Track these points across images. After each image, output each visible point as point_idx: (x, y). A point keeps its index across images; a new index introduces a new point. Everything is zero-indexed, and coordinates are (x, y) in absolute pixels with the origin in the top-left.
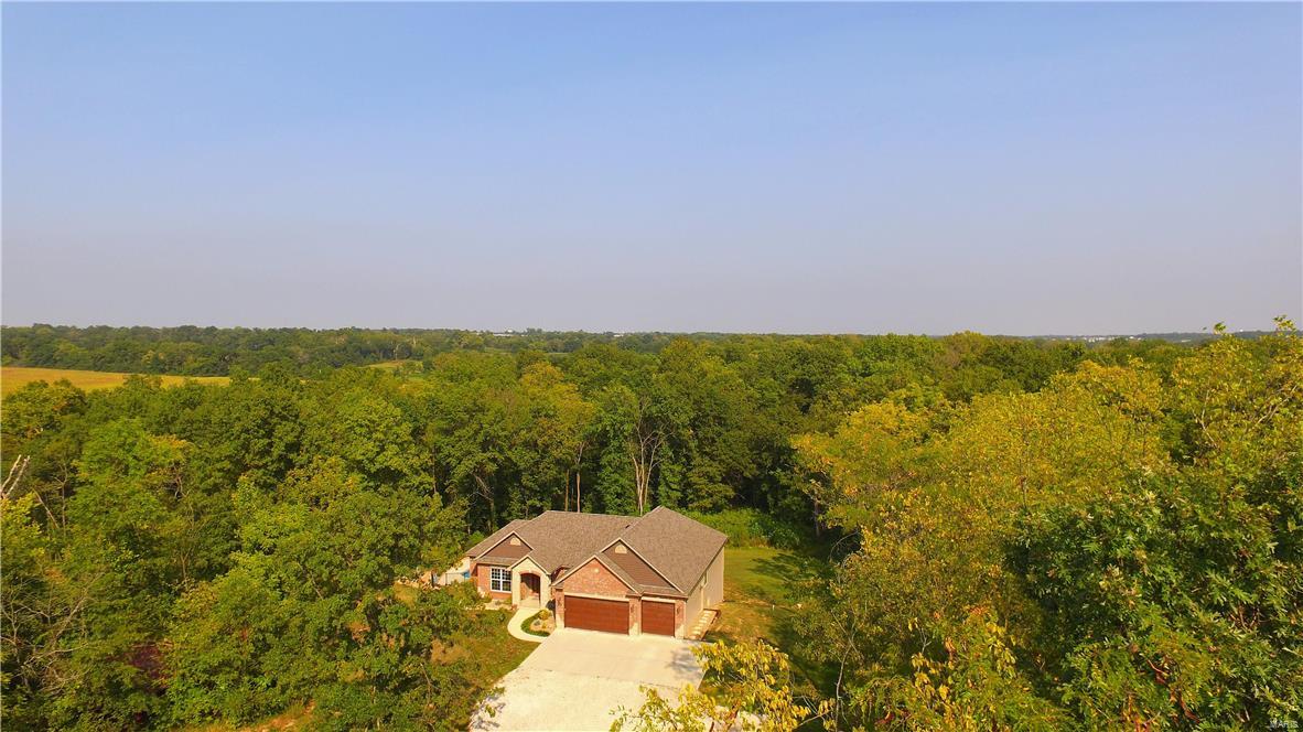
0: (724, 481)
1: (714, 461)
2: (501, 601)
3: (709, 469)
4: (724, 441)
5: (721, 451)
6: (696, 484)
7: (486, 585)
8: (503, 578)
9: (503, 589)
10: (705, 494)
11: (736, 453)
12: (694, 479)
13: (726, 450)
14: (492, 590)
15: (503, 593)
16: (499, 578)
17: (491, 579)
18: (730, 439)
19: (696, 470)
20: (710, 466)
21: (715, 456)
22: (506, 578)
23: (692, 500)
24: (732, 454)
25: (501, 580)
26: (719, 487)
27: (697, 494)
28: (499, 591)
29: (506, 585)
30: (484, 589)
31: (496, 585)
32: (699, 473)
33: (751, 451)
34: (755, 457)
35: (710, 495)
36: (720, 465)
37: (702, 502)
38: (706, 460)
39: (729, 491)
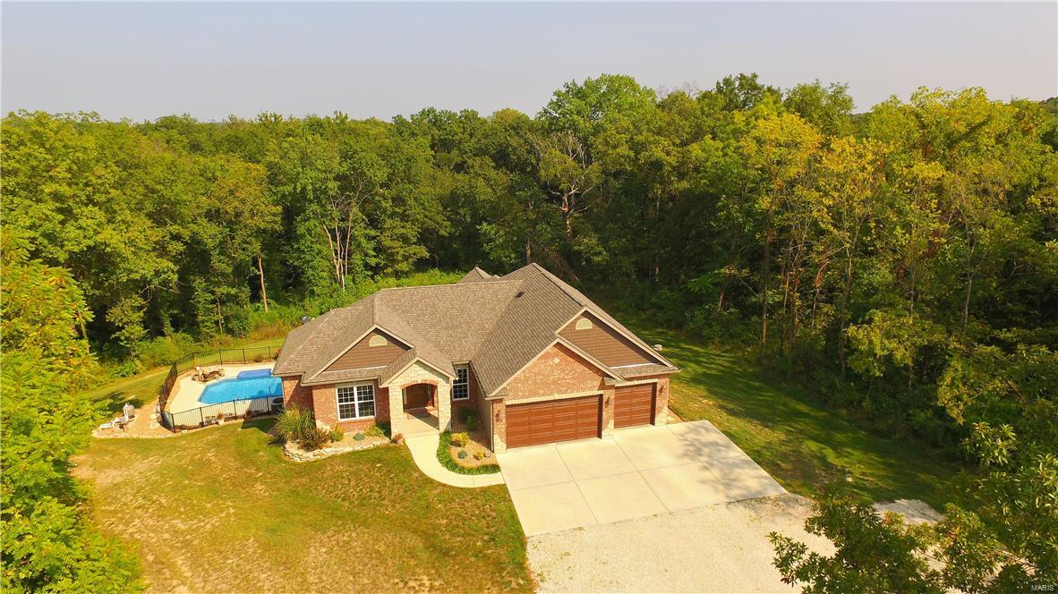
0: (418, 243)
1: (407, 221)
2: (362, 432)
3: (402, 231)
4: (416, 199)
5: (415, 211)
6: (390, 248)
7: (329, 416)
8: (359, 399)
9: (360, 415)
10: (400, 258)
11: (430, 211)
12: (387, 243)
13: (419, 209)
14: (341, 420)
15: (361, 421)
16: (352, 400)
17: (338, 404)
18: (423, 197)
19: (388, 233)
20: (403, 227)
21: (408, 216)
22: (365, 398)
23: (386, 266)
24: (427, 213)
25: (356, 402)
26: (413, 249)
27: (392, 259)
28: (354, 419)
29: (365, 409)
30: (326, 421)
31: (347, 412)
32: (392, 236)
33: (445, 208)
34: (448, 213)
35: (406, 258)
36: (415, 225)
37: (398, 267)
38: (397, 222)
39: (423, 252)
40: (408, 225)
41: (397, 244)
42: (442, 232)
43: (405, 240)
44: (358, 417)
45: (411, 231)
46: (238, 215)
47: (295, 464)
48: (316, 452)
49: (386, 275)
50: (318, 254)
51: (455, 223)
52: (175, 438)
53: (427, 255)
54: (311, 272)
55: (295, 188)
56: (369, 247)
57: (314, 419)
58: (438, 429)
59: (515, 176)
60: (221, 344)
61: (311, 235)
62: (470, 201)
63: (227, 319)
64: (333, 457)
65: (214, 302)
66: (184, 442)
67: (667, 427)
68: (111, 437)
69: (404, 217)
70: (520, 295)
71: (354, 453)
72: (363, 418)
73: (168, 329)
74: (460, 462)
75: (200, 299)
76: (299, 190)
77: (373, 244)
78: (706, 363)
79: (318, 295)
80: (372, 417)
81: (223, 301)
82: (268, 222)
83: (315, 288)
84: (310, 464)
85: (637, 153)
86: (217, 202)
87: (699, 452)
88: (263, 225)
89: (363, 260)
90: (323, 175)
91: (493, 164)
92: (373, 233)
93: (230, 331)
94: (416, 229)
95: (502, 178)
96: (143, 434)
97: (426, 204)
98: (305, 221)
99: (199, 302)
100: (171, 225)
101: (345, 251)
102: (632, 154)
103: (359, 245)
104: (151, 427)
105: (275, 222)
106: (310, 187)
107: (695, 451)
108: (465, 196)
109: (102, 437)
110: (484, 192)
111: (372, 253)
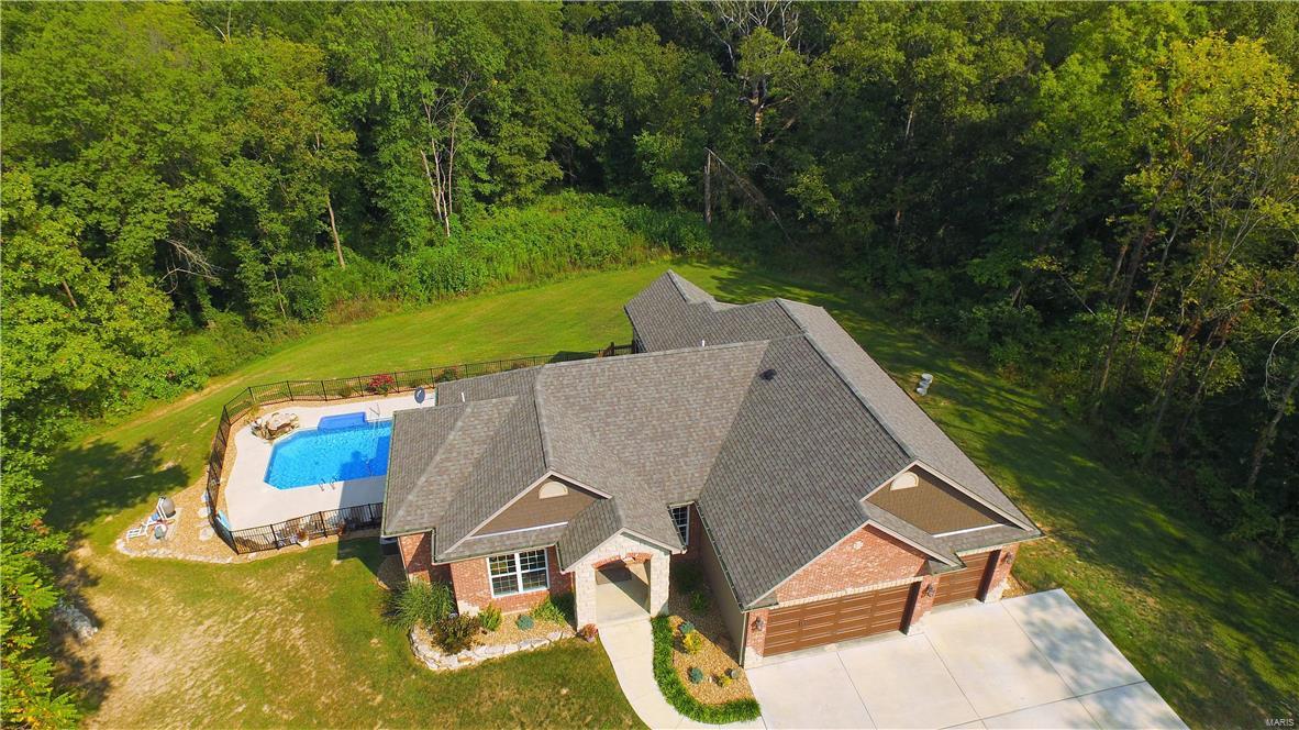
0: (548, 158)
1: (532, 126)
2: (527, 611)
3: (526, 140)
4: (544, 93)
5: (544, 111)
6: (510, 166)
7: (478, 594)
8: (523, 568)
9: (525, 587)
10: (523, 181)
11: (565, 111)
12: (504, 158)
13: (549, 109)
14: (494, 597)
15: (526, 596)
16: (514, 570)
17: (491, 577)
18: (554, 89)
19: (505, 144)
20: (527, 135)
21: (533, 118)
22: (532, 567)
23: (503, 192)
24: (561, 114)
25: (519, 572)
26: (543, 166)
27: (511, 181)
28: (516, 593)
29: (532, 579)
30: (473, 601)
31: (505, 584)
32: (511, 148)
33: (586, 106)
34: (590, 113)
35: (530, 179)
36: (542, 132)
37: (521, 192)
38: (518, 127)
39: (555, 170)
40: (534, 131)
41: (518, 160)
42: (582, 142)
43: (530, 154)
44: (521, 590)
45: (539, 142)
46: (289, 148)
47: (429, 676)
48: (464, 653)
49: (505, 204)
50: (411, 192)
51: (599, 127)
52: (240, 568)
53: (561, 174)
54: (402, 216)
55: (372, 97)
56: (479, 166)
57: (455, 601)
58: (649, 612)
59: (690, 56)
60: (286, 333)
61: (398, 163)
62: (623, 94)
63: (292, 298)
64: (488, 665)
65: (268, 276)
66: (252, 583)
67: (1004, 607)
68: (145, 554)
69: (527, 120)
70: (768, 375)
71: (521, 658)
72: (529, 592)
73: (209, 311)
74: (691, 689)
75: (250, 274)
76: (378, 100)
77: (486, 162)
78: (998, 409)
79: (414, 249)
80: (544, 589)
81: (282, 272)
82: (337, 161)
83: (410, 239)
84: (452, 676)
85: (909, 57)
86: (257, 128)
87: (1053, 652)
88: (330, 165)
89: (472, 187)
90: (412, 73)
91: (658, 38)
92: (485, 147)
93: (296, 314)
94: (545, 138)
95: (672, 57)
96: (191, 552)
97: (559, 100)
98: (390, 142)
99: (248, 278)
100: (192, 183)
101: (447, 180)
102: (901, 57)
103: (466, 166)
104: (202, 538)
105: (347, 159)
106: (394, 96)
107: (1048, 651)
108: (615, 86)
109: (133, 555)
110: (644, 84)
111: (484, 176)
